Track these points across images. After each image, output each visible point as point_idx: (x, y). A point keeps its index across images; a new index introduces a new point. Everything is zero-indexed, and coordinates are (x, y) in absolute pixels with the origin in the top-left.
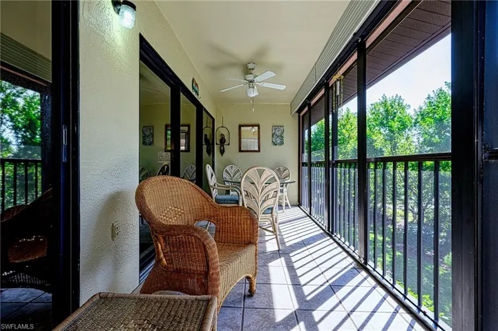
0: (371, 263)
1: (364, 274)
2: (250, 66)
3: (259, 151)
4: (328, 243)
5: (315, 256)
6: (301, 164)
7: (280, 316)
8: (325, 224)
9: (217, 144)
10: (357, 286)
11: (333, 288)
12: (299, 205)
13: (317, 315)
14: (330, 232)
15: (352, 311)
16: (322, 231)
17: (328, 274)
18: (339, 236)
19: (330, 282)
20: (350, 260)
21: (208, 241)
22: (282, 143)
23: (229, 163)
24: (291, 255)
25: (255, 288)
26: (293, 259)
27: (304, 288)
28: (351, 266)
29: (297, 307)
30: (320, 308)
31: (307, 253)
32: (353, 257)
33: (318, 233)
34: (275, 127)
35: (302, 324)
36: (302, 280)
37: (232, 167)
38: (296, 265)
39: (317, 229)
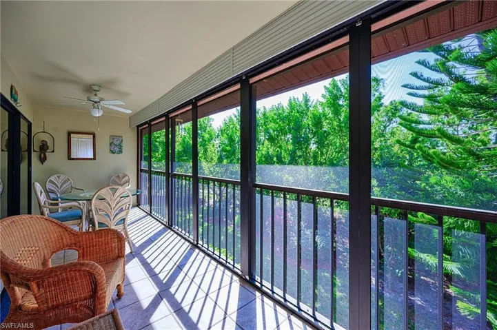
0: (200, 242)
1: (197, 251)
2: (96, 88)
3: (94, 158)
4: (169, 235)
5: (162, 248)
6: (139, 171)
7: (145, 303)
8: (165, 220)
9: (34, 151)
10: (194, 261)
11: (180, 268)
12: (138, 205)
13: (172, 290)
14: (169, 227)
15: (194, 278)
16: (163, 226)
17: (175, 259)
18: (177, 227)
19: (177, 264)
20: (187, 244)
21: (97, 270)
22: (121, 152)
23: (54, 171)
24: (143, 253)
25: (122, 291)
26: (146, 256)
27: (159, 275)
28: (189, 248)
29: (158, 291)
30: (174, 285)
31: (156, 247)
32: (189, 241)
33: (161, 228)
34: (113, 137)
35: (164, 299)
36: (157, 270)
37: (59, 177)
38: (149, 261)
39: (158, 226)
